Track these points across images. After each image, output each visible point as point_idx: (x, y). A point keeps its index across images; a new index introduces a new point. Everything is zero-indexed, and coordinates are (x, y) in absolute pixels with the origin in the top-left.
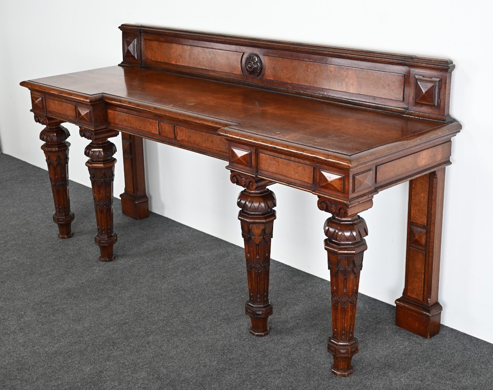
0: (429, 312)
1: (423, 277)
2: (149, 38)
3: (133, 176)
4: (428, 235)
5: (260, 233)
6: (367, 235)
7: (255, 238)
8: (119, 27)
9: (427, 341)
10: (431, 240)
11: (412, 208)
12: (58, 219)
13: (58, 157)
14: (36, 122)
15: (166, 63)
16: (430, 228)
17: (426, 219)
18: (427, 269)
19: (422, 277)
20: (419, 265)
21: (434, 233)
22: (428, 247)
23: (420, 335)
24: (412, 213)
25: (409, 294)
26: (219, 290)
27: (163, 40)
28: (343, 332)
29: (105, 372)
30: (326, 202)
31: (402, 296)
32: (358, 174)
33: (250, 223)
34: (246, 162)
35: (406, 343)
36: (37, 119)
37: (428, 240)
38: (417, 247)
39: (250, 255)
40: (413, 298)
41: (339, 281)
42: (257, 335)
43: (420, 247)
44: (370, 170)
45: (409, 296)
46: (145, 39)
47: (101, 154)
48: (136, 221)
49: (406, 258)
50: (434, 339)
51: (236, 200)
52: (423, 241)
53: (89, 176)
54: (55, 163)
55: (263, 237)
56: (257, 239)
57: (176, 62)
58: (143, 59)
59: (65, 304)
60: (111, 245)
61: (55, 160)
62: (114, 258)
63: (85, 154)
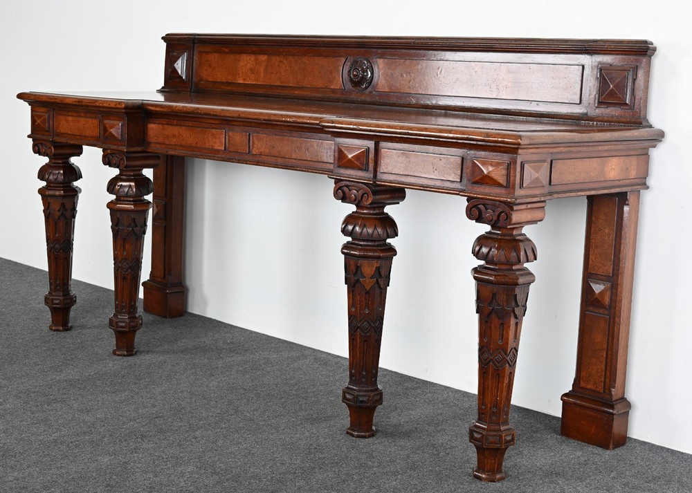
0: (613, 408)
1: (605, 356)
2: (207, 50)
3: (165, 252)
4: (614, 290)
5: (373, 274)
6: (536, 259)
7: (364, 281)
8: (163, 38)
9: (608, 452)
10: (618, 299)
11: (591, 253)
12: (53, 299)
13: (63, 204)
14: (35, 153)
15: (230, 83)
16: (618, 280)
17: (612, 267)
18: (610, 343)
19: (603, 356)
20: (599, 338)
21: (622, 287)
22: (612, 309)
23: (597, 446)
24: (590, 260)
25: (582, 384)
26: (296, 391)
27: (226, 50)
28: (495, 410)
29: (132, 464)
30: (480, 206)
31: (571, 389)
32: (529, 162)
33: (359, 257)
34: (361, 164)
35: (579, 453)
36: (37, 150)
37: (613, 298)
38: (597, 311)
39: (356, 308)
40: (590, 389)
41: (493, 327)
42: (358, 436)
43: (601, 311)
44: (544, 161)
45: (582, 388)
46: (200, 52)
47: (132, 190)
48: (164, 319)
49: (580, 330)
50: (619, 451)
51: (339, 226)
52: (607, 300)
53: (111, 224)
54: (57, 214)
55: (377, 280)
56: (368, 283)
57: (244, 80)
58: (195, 80)
59: (65, 394)
60: (133, 331)
61: (57, 209)
62: (136, 352)
63: (108, 191)
